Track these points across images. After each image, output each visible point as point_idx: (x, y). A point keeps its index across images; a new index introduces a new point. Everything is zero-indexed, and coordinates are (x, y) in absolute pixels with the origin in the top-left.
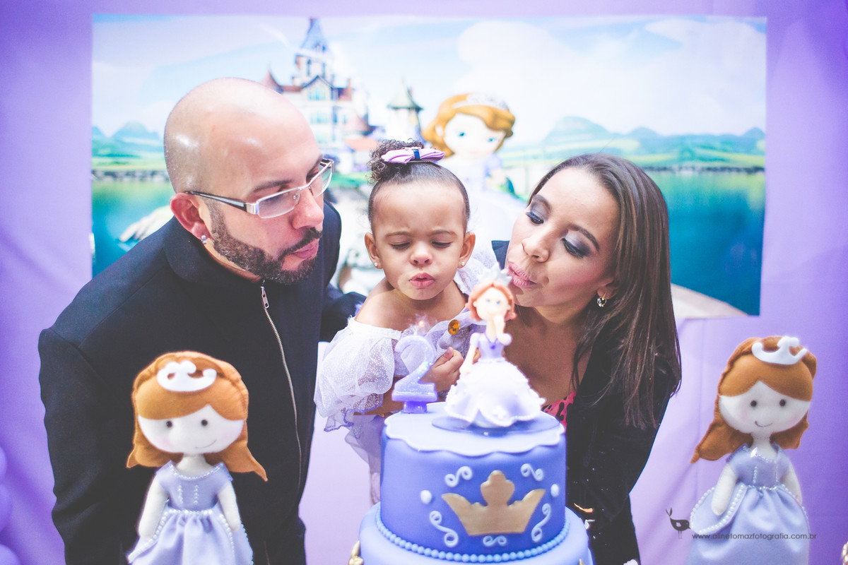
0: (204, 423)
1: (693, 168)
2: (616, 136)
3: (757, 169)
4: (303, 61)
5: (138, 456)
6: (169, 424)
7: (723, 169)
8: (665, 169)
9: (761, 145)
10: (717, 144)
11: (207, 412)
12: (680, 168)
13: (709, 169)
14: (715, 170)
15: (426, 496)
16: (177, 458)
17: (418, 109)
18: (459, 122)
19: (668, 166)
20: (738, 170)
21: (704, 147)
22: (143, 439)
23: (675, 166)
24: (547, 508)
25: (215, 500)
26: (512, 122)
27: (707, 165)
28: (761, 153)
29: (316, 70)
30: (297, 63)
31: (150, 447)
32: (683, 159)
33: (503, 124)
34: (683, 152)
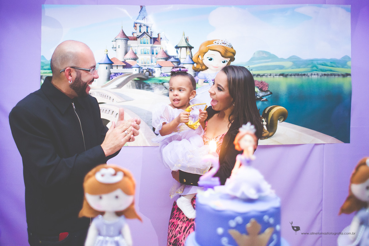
0: (117, 197)
1: (318, 75)
2: (282, 60)
3: (348, 75)
4: (138, 25)
5: (85, 212)
6: (101, 198)
7: (331, 75)
8: (304, 75)
9: (349, 63)
10: (329, 64)
11: (119, 192)
12: (312, 75)
13: (325, 75)
14: (328, 75)
15: (220, 231)
16: (103, 213)
17: (191, 48)
18: (210, 54)
19: (306, 73)
20: (339, 75)
21: (323, 65)
22: (88, 205)
23: (309, 74)
24: (275, 237)
25: (120, 233)
26: (234, 54)
27: (323, 73)
28: (349, 67)
29: (144, 29)
30: (135, 26)
31: (90, 208)
32: (313, 70)
33: (230, 54)
34: (312, 67)
